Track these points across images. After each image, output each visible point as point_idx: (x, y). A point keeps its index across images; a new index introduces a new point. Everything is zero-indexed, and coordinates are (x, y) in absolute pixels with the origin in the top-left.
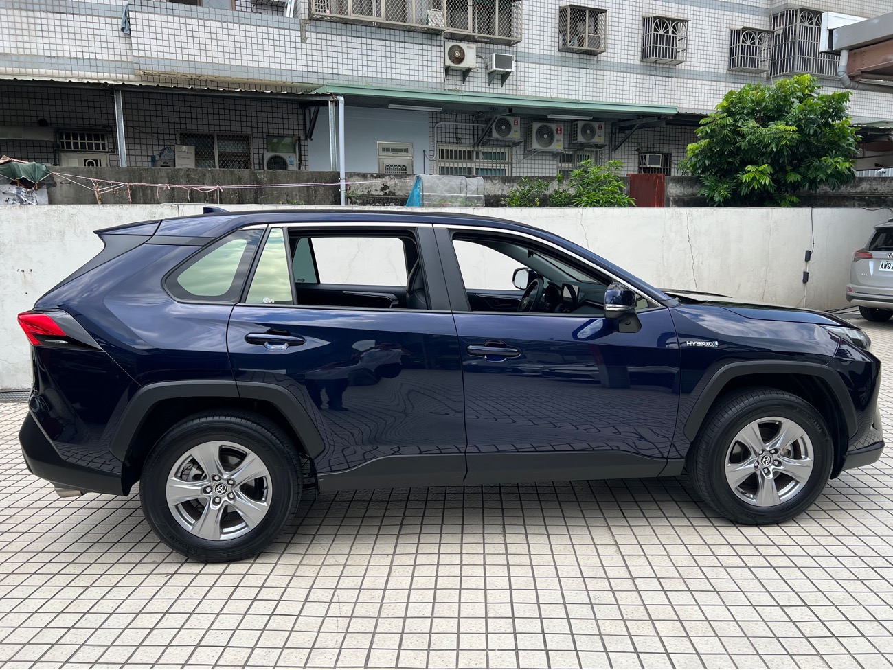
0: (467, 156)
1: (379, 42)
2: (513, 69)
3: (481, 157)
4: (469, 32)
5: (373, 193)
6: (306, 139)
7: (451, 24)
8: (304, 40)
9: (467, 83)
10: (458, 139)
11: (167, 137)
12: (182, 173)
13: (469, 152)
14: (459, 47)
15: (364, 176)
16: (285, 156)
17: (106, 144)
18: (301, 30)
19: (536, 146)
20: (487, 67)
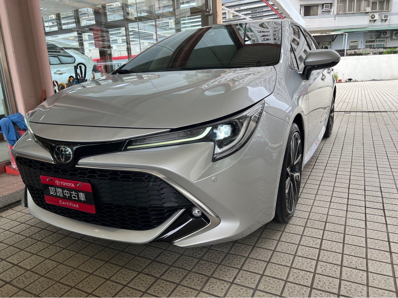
0: (373, 41)
1: (353, 17)
2: (389, 18)
3: (378, 41)
4: (377, 11)
5: (352, 53)
6: (332, 42)
7: (372, 10)
8: (335, 19)
9: (375, 23)
10: (371, 37)
13: (374, 40)
14: (374, 15)
16: (328, 46)
18: (335, 17)
19: (394, 37)
20: (381, 18)
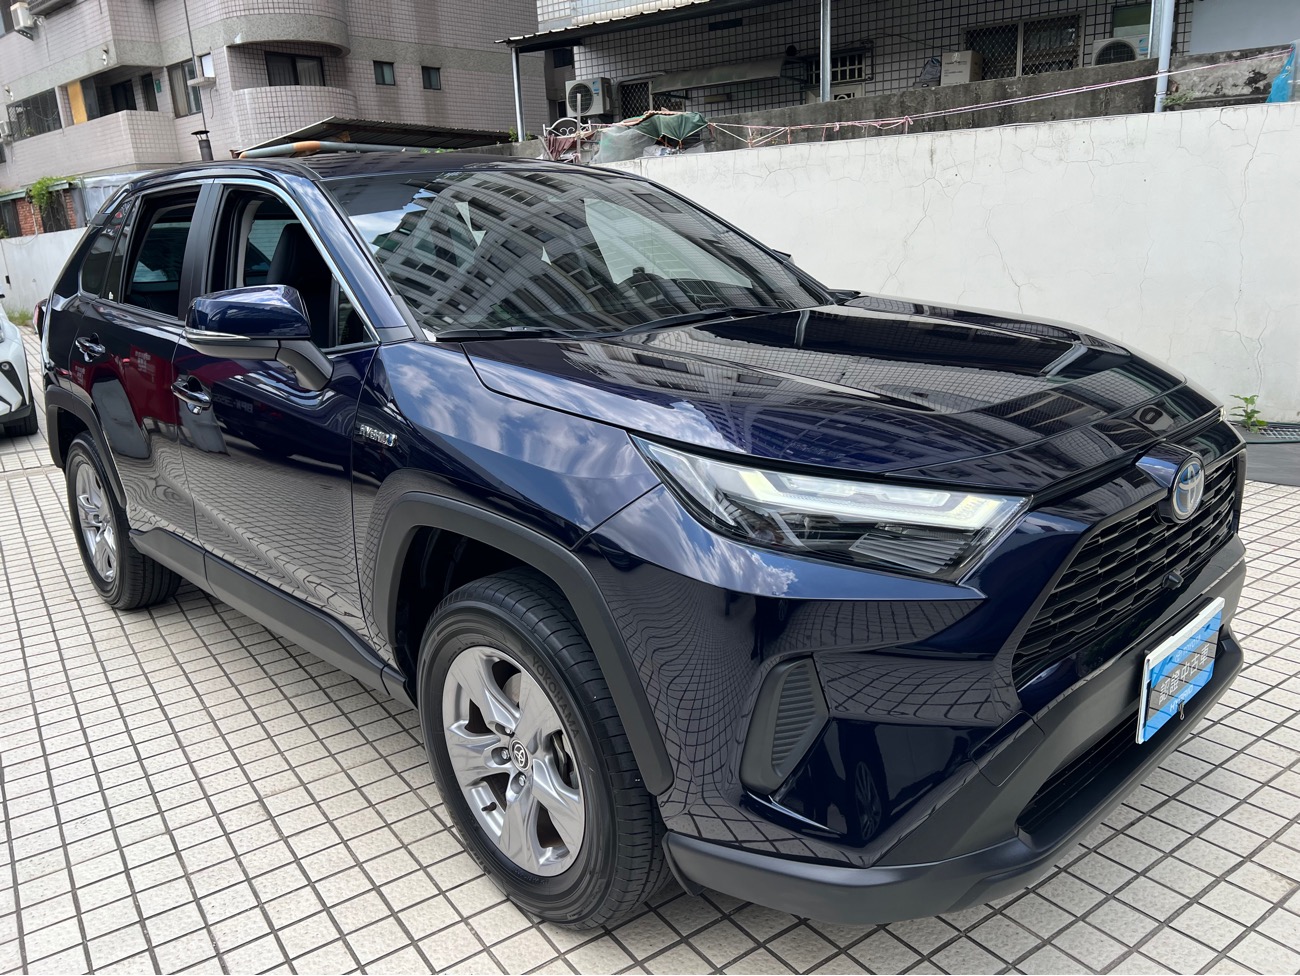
11: (946, 41)
12: (895, 100)
15: (1212, 59)
17: (863, 69)
